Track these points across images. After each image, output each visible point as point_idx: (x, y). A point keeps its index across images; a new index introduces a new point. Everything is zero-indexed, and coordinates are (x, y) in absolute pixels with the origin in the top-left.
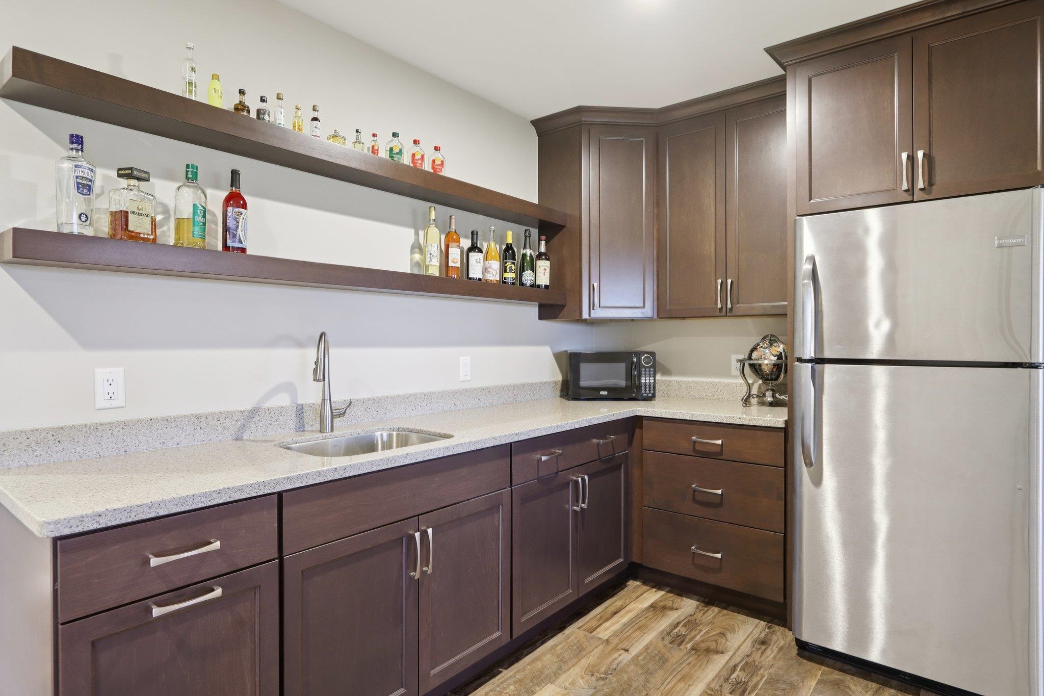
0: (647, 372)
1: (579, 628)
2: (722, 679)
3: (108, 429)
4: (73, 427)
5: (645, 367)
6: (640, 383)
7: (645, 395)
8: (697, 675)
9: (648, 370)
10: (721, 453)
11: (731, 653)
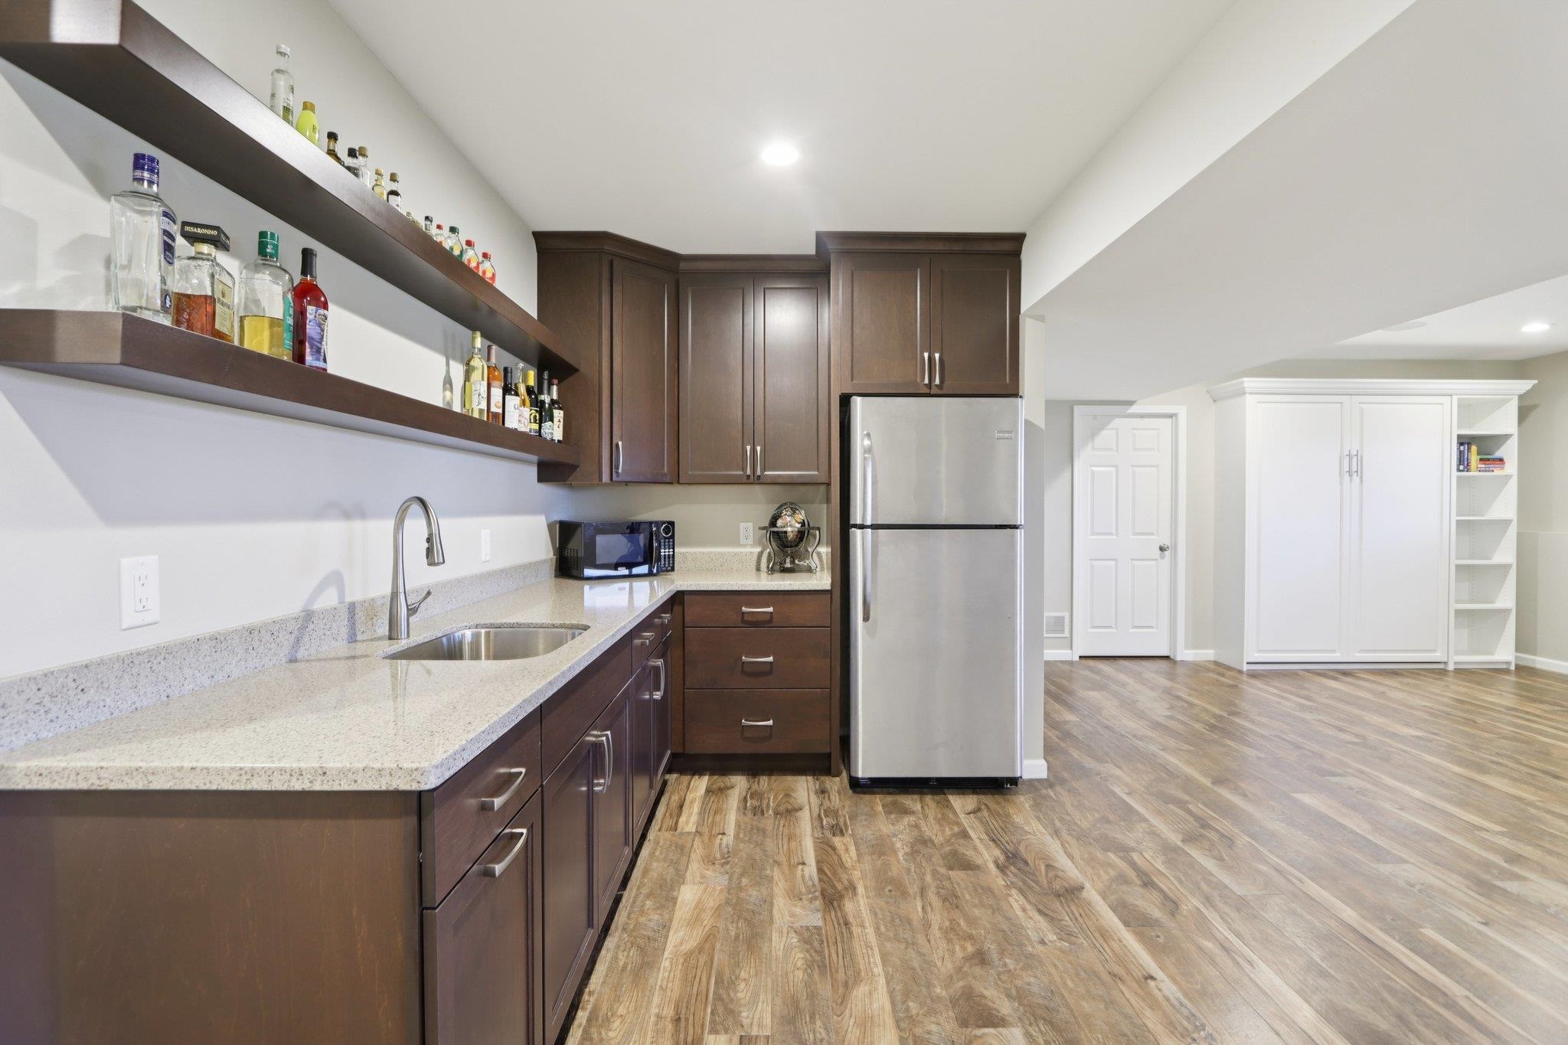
0: (667, 544)
1: (660, 830)
2: (819, 828)
3: (146, 661)
4: (102, 663)
5: (665, 538)
6: (660, 556)
7: (664, 569)
8: (798, 831)
9: (667, 540)
10: (771, 620)
11: (807, 807)
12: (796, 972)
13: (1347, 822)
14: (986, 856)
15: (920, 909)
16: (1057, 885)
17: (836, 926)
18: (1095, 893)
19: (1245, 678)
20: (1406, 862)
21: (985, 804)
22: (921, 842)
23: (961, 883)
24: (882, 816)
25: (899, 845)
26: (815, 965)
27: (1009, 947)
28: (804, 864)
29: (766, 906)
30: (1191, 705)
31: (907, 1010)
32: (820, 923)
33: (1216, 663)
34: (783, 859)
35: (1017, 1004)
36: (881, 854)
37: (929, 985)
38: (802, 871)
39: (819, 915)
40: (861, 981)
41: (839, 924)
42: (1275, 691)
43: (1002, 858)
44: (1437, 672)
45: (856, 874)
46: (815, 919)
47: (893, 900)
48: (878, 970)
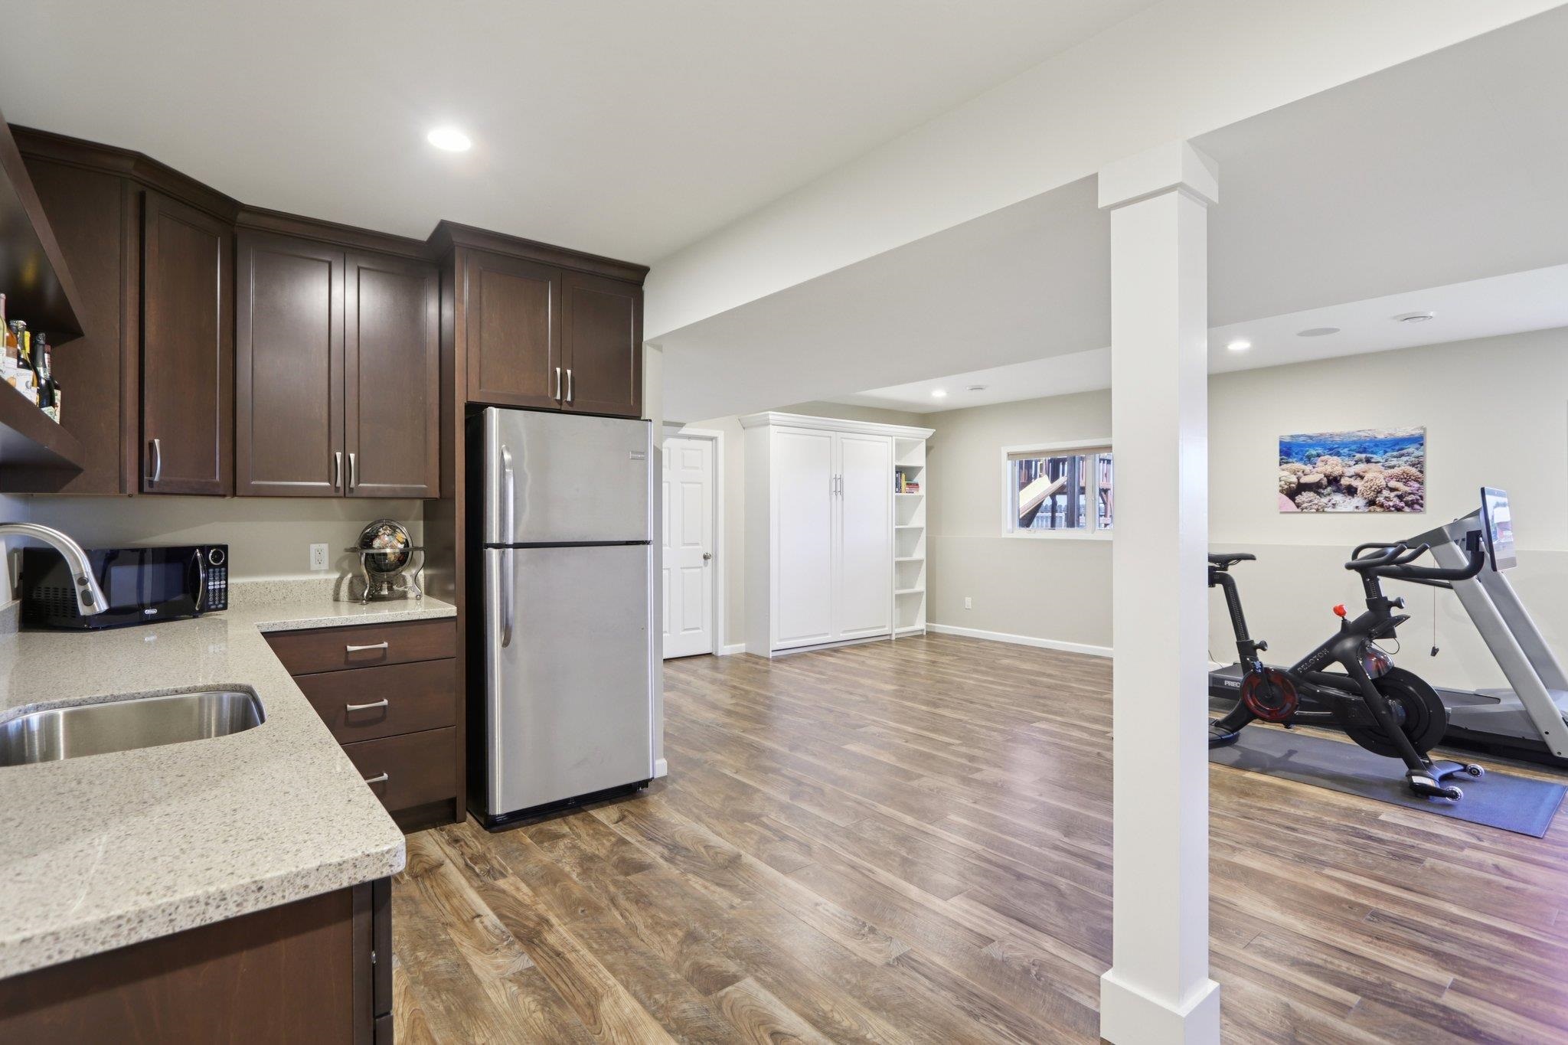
0: (217, 574)
2: (474, 877)
5: (214, 567)
6: (208, 590)
7: (213, 607)
8: (452, 887)
9: (217, 570)
10: (384, 657)
11: (448, 861)
12: (534, 1015)
13: (881, 758)
14: (653, 854)
15: (620, 918)
16: (720, 859)
17: (550, 960)
18: (751, 857)
19: (771, 663)
20: (922, 776)
21: (628, 811)
22: (587, 862)
23: (644, 883)
24: (535, 847)
25: (567, 869)
26: (549, 1001)
27: (709, 920)
28: (479, 916)
29: (462, 970)
30: (747, 692)
31: (656, 1002)
32: (531, 963)
33: (747, 654)
34: (452, 919)
35: (739, 961)
36: (555, 882)
37: (663, 976)
38: (482, 923)
39: (526, 957)
40: (602, 996)
41: (551, 957)
42: (797, 671)
43: (666, 852)
44: (885, 641)
45: (541, 908)
46: (525, 962)
47: (590, 919)
48: (612, 981)
